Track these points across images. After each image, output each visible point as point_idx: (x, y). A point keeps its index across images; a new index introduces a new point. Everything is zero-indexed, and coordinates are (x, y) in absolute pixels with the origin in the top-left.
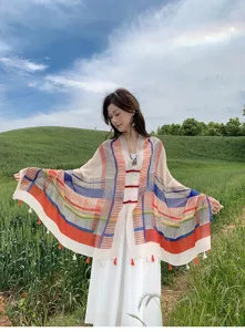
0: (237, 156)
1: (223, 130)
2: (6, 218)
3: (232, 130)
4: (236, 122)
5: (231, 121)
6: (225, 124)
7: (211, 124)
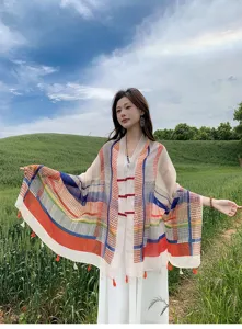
0: (229, 160)
1: (215, 135)
2: (4, 227)
3: (222, 134)
4: (227, 127)
5: (222, 126)
6: (216, 128)
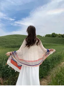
6: (63, 34)
7: (59, 34)
